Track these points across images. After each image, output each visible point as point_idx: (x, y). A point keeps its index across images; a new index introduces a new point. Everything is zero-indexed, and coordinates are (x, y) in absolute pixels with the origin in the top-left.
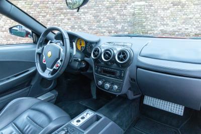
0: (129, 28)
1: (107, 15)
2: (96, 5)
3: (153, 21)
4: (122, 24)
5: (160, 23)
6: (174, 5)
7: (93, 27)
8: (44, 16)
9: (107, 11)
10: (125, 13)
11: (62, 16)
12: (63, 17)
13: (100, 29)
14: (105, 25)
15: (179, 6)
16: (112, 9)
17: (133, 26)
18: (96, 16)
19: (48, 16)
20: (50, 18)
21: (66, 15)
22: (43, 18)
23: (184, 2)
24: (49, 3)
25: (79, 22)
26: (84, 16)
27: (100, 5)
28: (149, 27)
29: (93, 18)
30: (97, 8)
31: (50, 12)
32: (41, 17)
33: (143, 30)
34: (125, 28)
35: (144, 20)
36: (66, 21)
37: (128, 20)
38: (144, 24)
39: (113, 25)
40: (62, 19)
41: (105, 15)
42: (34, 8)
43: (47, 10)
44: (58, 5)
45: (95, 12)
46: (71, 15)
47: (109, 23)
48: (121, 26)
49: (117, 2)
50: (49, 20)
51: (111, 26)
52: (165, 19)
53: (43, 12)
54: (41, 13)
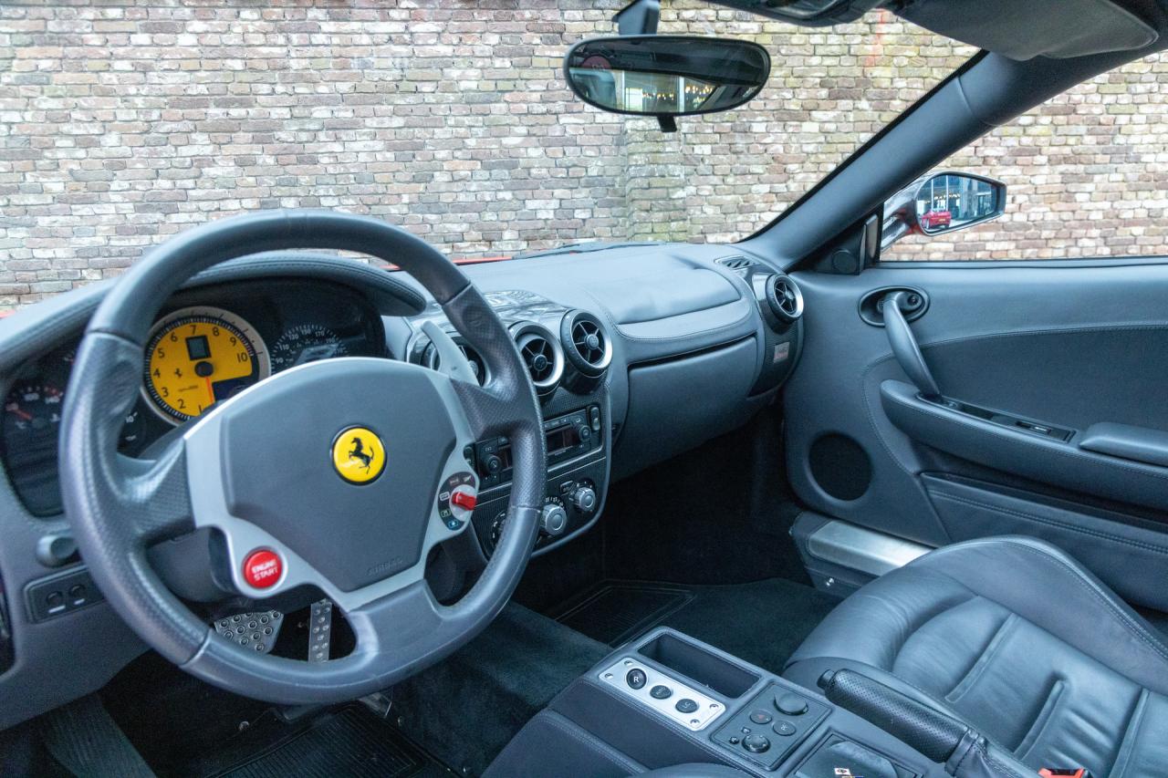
0: (602, 213)
1: (471, 142)
2: (404, 86)
3: (730, 180)
4: (558, 192)
5: (765, 188)
6: (833, 97)
7: (393, 210)
8: (86, 142)
9: (467, 121)
10: (570, 131)
11: (201, 145)
12: (209, 150)
13: (432, 217)
14: (462, 197)
15: (864, 104)
16: (498, 108)
17: (620, 204)
18: (406, 149)
19: (111, 139)
20: (126, 150)
21: (222, 138)
22: (81, 153)
23: (886, 83)
24: (118, 65)
25: (304, 180)
26: (337, 147)
27: (427, 87)
28: (710, 211)
29: (390, 155)
30: (411, 99)
31: (122, 115)
32: (69, 143)
33: (674, 225)
34: (580, 214)
35: (679, 171)
36: (223, 169)
37: (593, 172)
38: (680, 193)
39: (508, 195)
40: (200, 162)
41: (458, 144)
42: (22, 90)
43: (106, 108)
44: (172, 81)
45: (398, 122)
46: (255, 141)
47: (480, 187)
48: (554, 204)
49: (526, 74)
50: (117, 164)
51: (499, 206)
52: (792, 167)
53: (76, 115)
54: (67, 119)
